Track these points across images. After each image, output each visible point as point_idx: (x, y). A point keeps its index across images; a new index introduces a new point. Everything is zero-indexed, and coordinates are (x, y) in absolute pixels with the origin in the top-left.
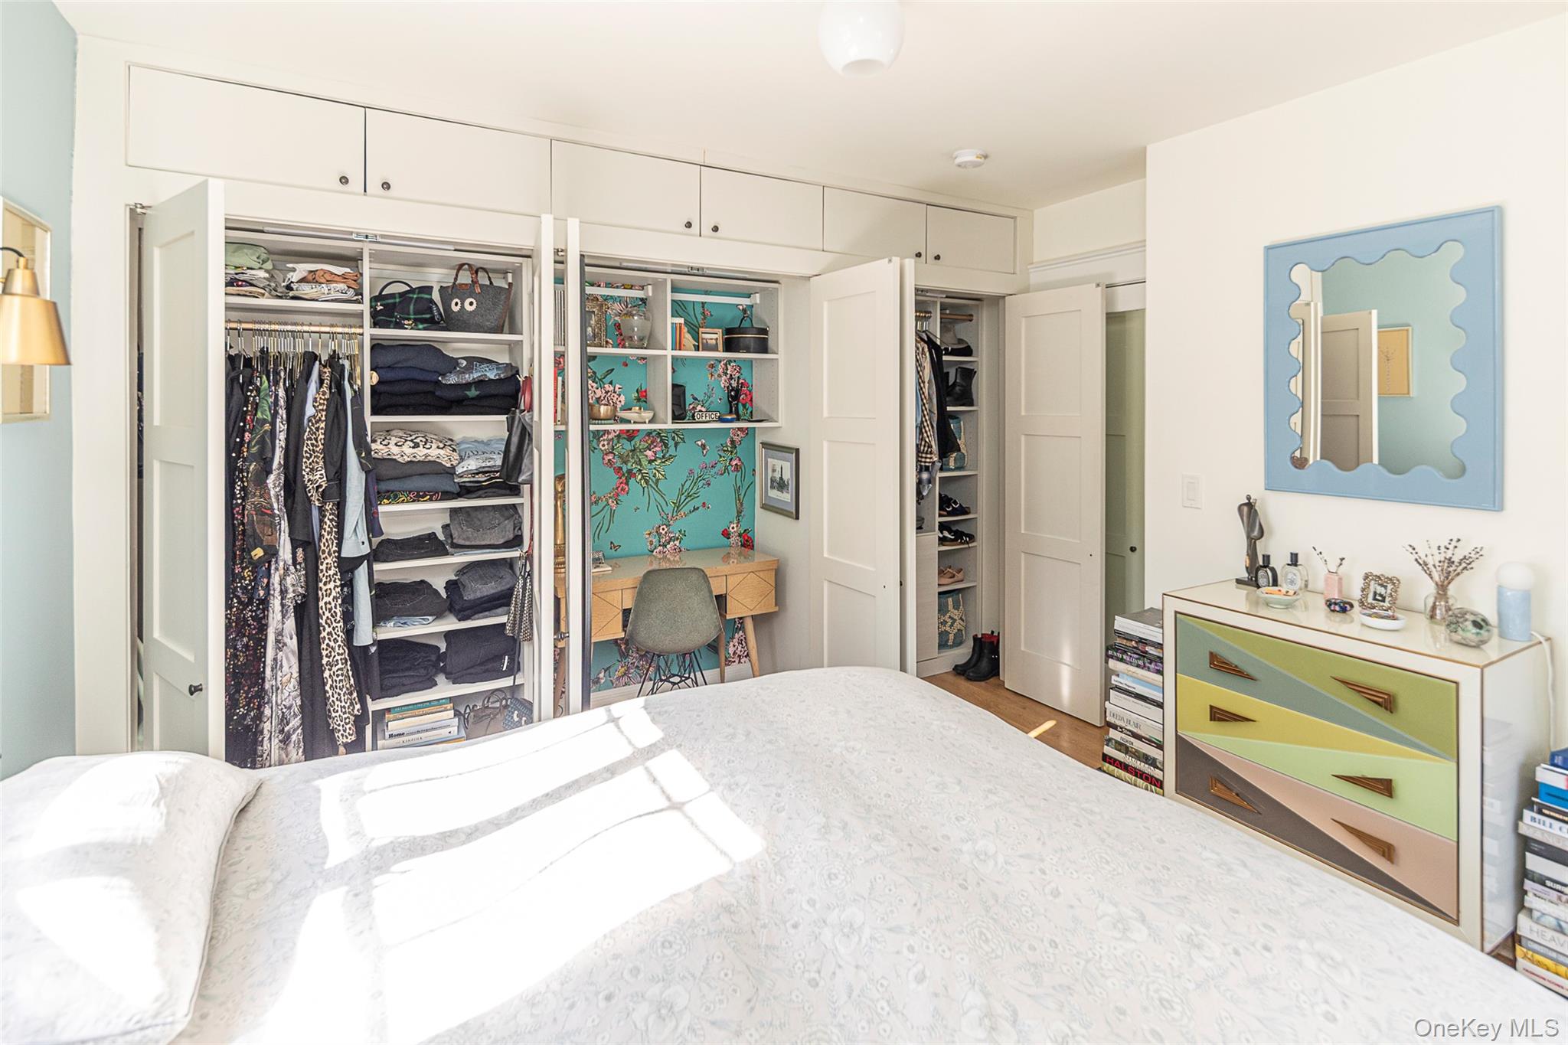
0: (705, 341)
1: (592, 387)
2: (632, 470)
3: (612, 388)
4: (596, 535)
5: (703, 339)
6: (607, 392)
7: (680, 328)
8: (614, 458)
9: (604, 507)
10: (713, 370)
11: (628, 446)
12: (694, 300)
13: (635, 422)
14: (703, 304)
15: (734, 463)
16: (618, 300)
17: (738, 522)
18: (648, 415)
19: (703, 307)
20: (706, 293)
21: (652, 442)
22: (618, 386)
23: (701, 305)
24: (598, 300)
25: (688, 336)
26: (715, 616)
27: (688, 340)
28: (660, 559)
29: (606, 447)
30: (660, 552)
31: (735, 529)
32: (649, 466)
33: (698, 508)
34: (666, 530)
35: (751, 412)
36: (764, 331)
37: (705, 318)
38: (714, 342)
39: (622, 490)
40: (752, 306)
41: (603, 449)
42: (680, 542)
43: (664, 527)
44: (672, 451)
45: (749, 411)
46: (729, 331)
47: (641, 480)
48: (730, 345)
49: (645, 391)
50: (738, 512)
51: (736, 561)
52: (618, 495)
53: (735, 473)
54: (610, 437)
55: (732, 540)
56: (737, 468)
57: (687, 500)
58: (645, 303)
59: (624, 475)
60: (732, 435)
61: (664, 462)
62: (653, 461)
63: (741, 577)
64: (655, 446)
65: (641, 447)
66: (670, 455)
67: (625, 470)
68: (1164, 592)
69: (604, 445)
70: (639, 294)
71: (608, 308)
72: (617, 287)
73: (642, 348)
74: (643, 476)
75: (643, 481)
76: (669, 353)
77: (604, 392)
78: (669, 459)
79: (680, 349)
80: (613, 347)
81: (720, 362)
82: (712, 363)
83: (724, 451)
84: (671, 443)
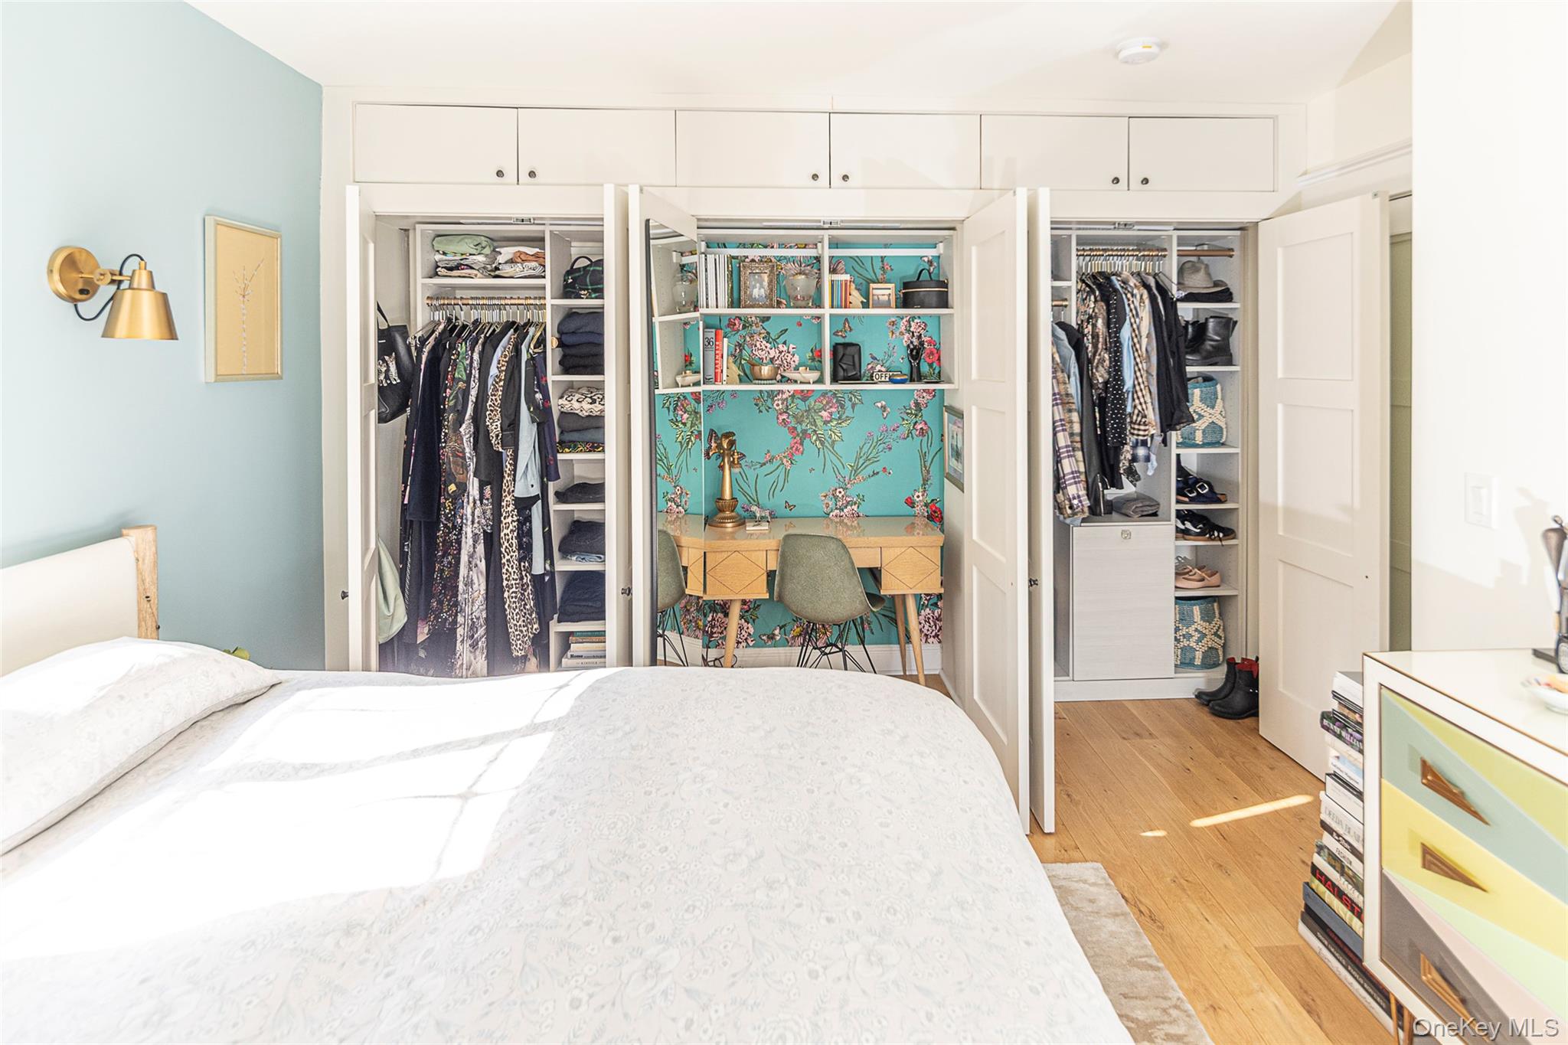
0: (876, 298)
1: (766, 347)
2: (807, 430)
3: (785, 348)
4: (772, 490)
5: (873, 295)
6: (781, 352)
7: (846, 284)
8: (788, 418)
9: (779, 466)
10: (894, 327)
11: (802, 406)
12: (872, 255)
13: (801, 383)
14: (883, 258)
15: (919, 427)
16: (791, 259)
17: (925, 491)
18: (815, 375)
19: (882, 261)
20: (886, 246)
21: (828, 403)
22: (791, 346)
23: (880, 260)
24: (771, 261)
25: (855, 293)
26: (860, 590)
27: (856, 297)
28: (837, 523)
29: (781, 407)
30: (836, 516)
31: (921, 498)
32: (825, 427)
33: (878, 473)
34: (843, 493)
35: (939, 372)
36: (945, 285)
37: (885, 272)
38: (886, 298)
39: (796, 449)
40: (939, 257)
41: (777, 408)
42: (858, 507)
43: (841, 490)
44: (849, 412)
45: (937, 371)
46: (906, 285)
47: (816, 441)
48: (906, 301)
49: (820, 351)
50: (924, 480)
51: (921, 533)
52: (792, 455)
53: (921, 438)
54: (784, 396)
55: (918, 509)
56: (922, 432)
57: (866, 464)
58: (819, 261)
59: (798, 435)
60: (916, 397)
61: (840, 424)
62: (829, 422)
63: (898, 551)
64: (831, 407)
65: (816, 408)
66: (847, 417)
67: (799, 430)
69: (778, 405)
70: (811, 252)
71: (782, 269)
72: (791, 247)
73: (805, 307)
74: (818, 437)
75: (818, 443)
76: (827, 311)
77: (777, 352)
78: (846, 421)
79: (846, 307)
80: (786, 308)
81: (902, 319)
82: (894, 320)
83: (908, 414)
84: (848, 404)
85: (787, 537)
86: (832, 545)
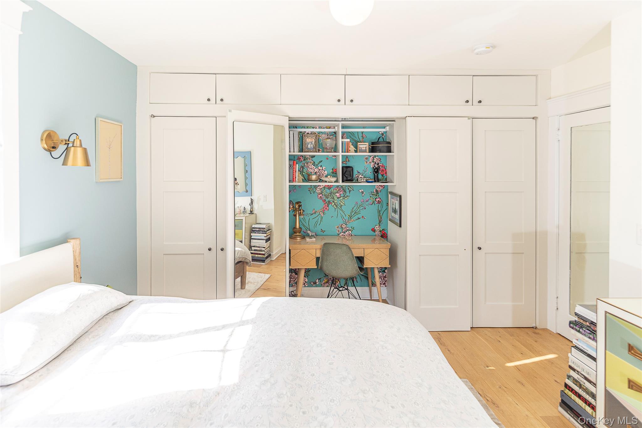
1: (313, 168)
2: (330, 201)
3: (321, 168)
4: (316, 224)
5: (359, 147)
6: (319, 170)
7: (348, 143)
8: (322, 196)
9: (318, 215)
10: (367, 160)
11: (328, 191)
12: (358, 131)
13: (329, 182)
14: (362, 132)
15: (377, 200)
16: (324, 133)
17: (380, 226)
18: (334, 179)
19: (362, 134)
20: (364, 128)
21: (339, 190)
22: (324, 167)
23: (361, 133)
24: (316, 134)
25: (352, 147)
26: (356, 265)
27: (352, 148)
28: (342, 238)
30: (342, 235)
31: (378, 228)
32: (338, 200)
33: (360, 218)
34: (345, 226)
35: (386, 178)
36: (389, 143)
37: (363, 138)
38: (365, 148)
39: (326, 209)
40: (386, 132)
41: (318, 192)
42: (352, 232)
43: (344, 225)
44: (348, 194)
45: (385, 178)
46: (373, 143)
47: (334, 205)
48: (373, 149)
49: (336, 169)
50: (379, 221)
51: (378, 242)
52: (324, 211)
53: (378, 204)
54: (321, 187)
55: (376, 233)
56: (379, 202)
57: (354, 215)
58: (336, 134)
59: (327, 203)
60: (376, 188)
61: (344, 198)
62: (339, 198)
63: (371, 250)
64: (340, 192)
65: (334, 192)
66: (347, 196)
67: (327, 201)
68: (598, 298)
70: (333, 130)
71: (320, 137)
72: (324, 128)
73: (331, 152)
74: (335, 203)
75: (335, 206)
76: (340, 154)
79: (348, 152)
80: (322, 152)
81: (371, 157)
82: (367, 157)
83: (373, 195)
84: (347, 191)
85: (325, 244)
86: (345, 248)
